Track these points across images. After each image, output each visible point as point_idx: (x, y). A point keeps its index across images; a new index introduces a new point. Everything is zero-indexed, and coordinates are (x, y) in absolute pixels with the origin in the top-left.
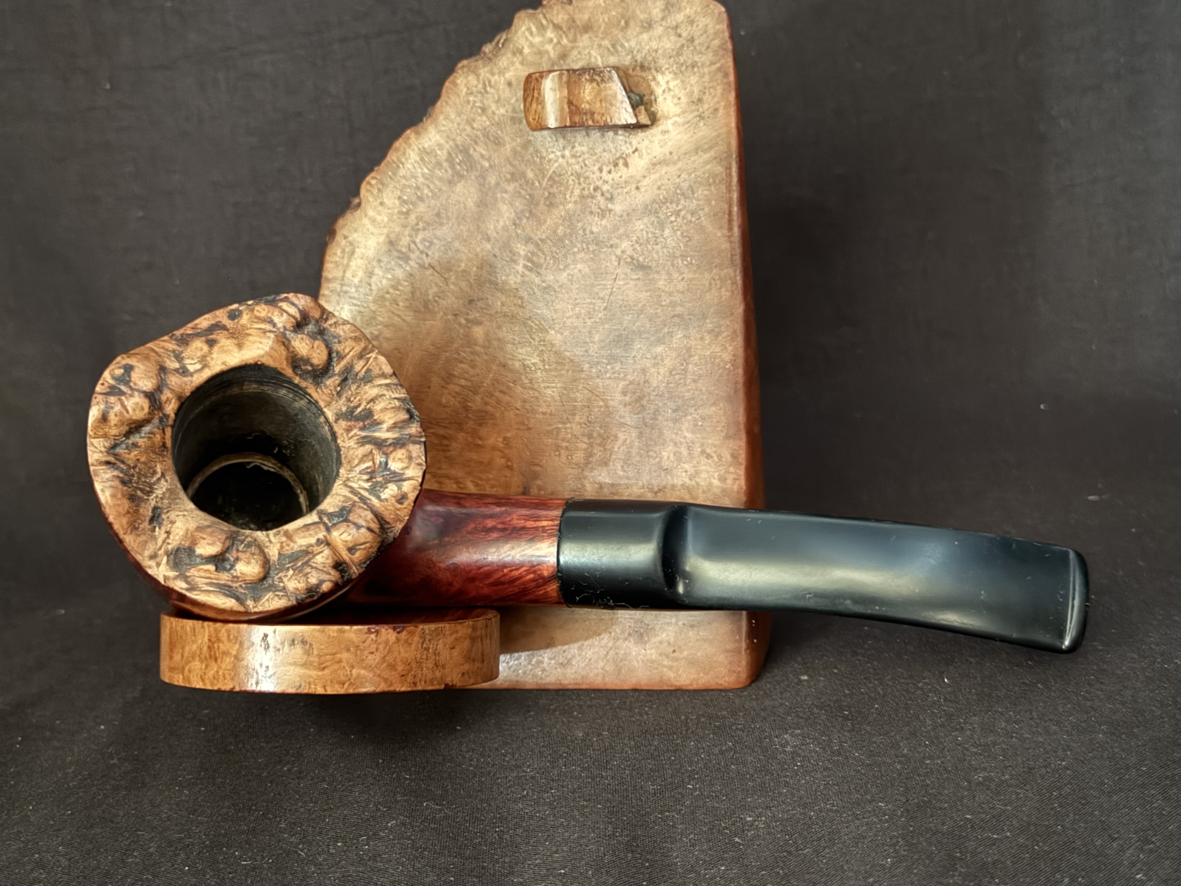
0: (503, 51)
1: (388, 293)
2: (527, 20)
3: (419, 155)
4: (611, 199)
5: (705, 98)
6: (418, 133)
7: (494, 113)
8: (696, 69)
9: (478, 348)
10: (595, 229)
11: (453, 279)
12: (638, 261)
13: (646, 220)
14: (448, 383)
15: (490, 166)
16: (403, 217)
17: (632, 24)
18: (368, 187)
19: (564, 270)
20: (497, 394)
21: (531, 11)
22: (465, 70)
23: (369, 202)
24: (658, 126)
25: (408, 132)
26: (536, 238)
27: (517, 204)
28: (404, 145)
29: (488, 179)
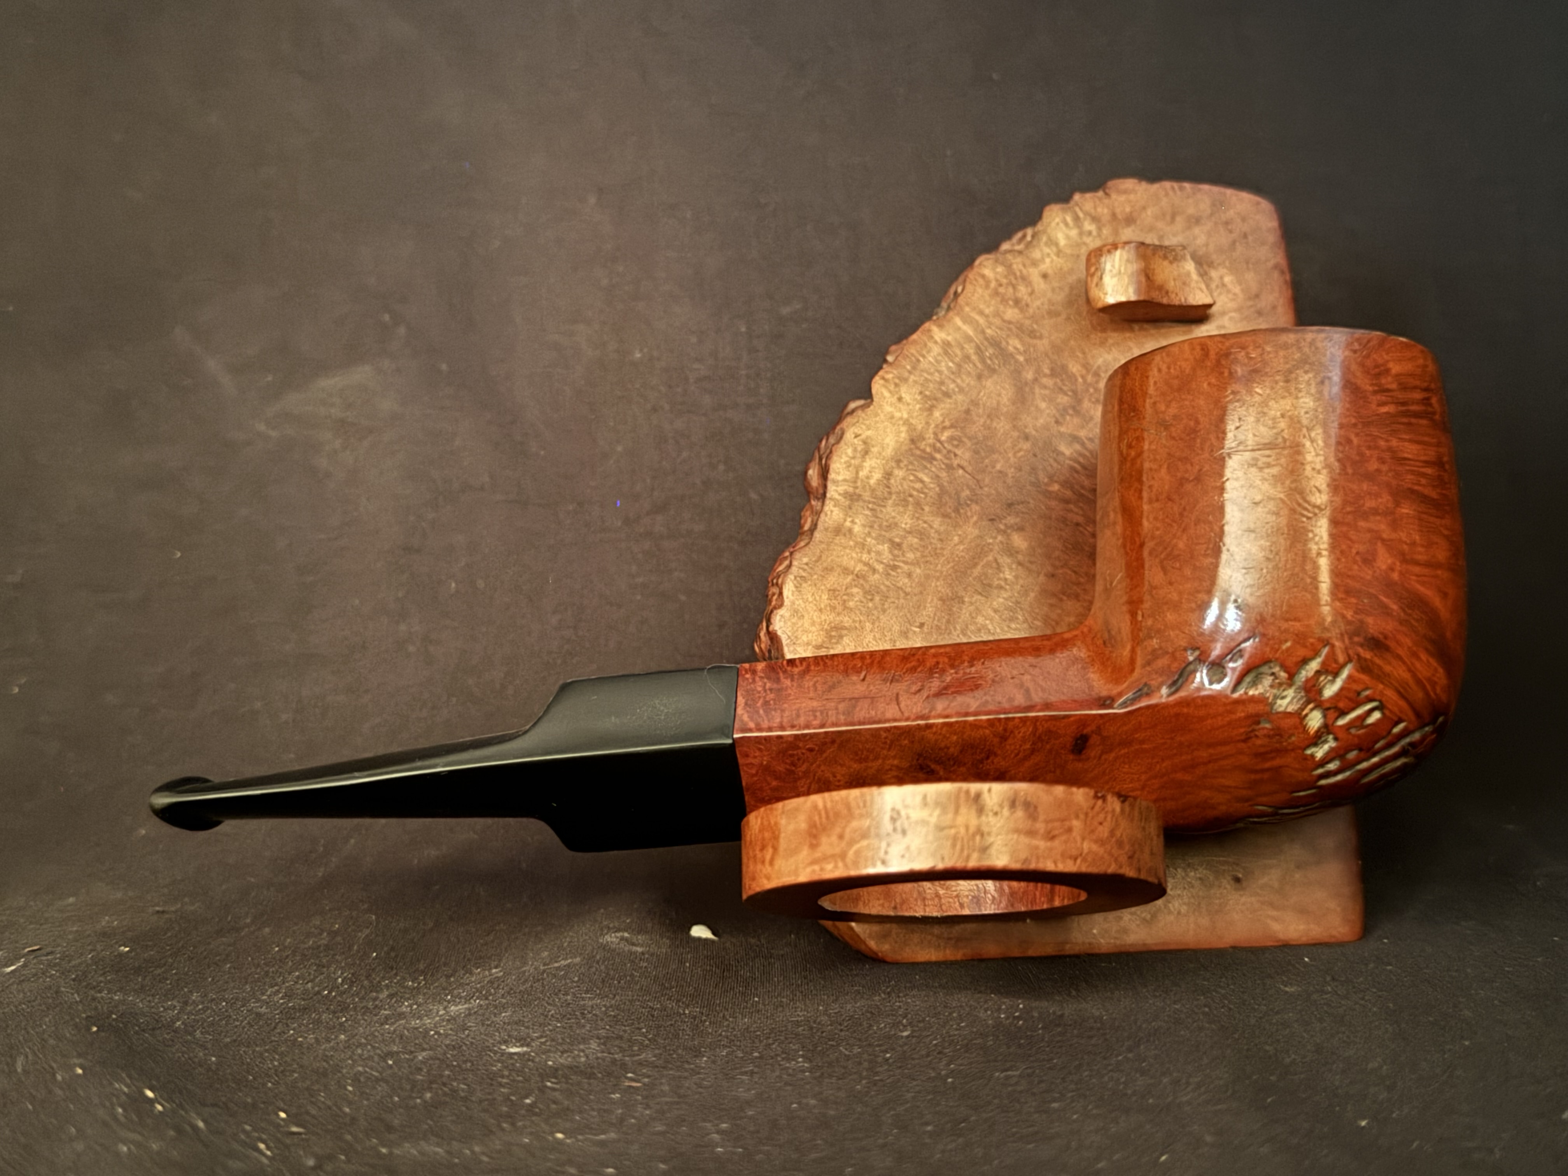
0: (1035, 243)
1: (911, 496)
2: (1058, 211)
3: (943, 348)
5: (1262, 294)
6: (941, 327)
7: (1027, 305)
8: (1251, 266)
9: (1020, 557)
11: (987, 481)
15: (1026, 360)
16: (925, 414)
17: (1178, 219)
18: (882, 382)
21: (1064, 206)
22: (990, 262)
23: (884, 397)
25: (927, 325)
27: (1059, 400)
28: (925, 338)
29: (1024, 374)
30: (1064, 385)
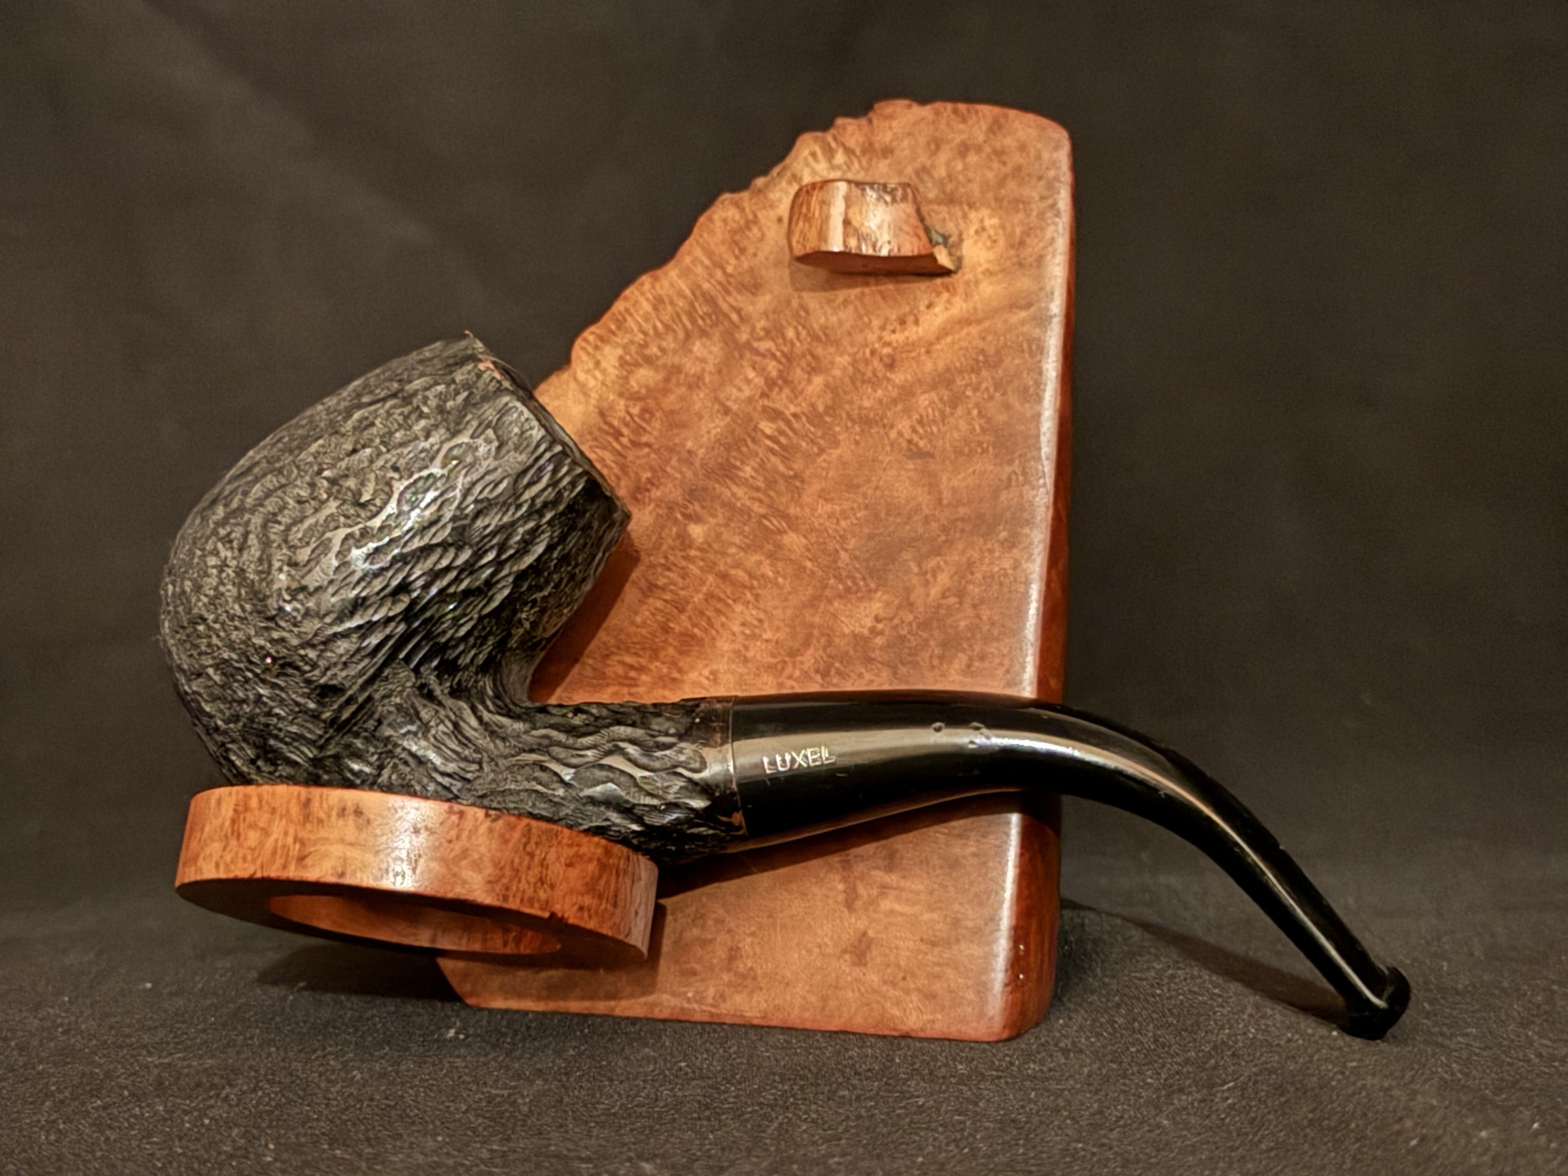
0: (777, 182)
2: (811, 142)
3: (653, 304)
4: (891, 365)
5: (1028, 241)
6: (656, 279)
7: (755, 255)
9: (693, 553)
10: (867, 404)
11: (674, 462)
12: (917, 445)
13: (934, 395)
14: (647, 597)
15: (742, 319)
16: (621, 381)
18: (584, 344)
19: (819, 455)
20: (710, 613)
21: (819, 134)
22: (726, 203)
23: (582, 362)
24: (964, 274)
25: (645, 277)
26: (787, 412)
27: (770, 368)
28: (637, 293)
29: (737, 335)
30: (779, 350)
